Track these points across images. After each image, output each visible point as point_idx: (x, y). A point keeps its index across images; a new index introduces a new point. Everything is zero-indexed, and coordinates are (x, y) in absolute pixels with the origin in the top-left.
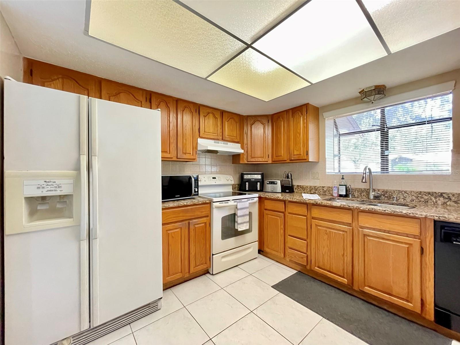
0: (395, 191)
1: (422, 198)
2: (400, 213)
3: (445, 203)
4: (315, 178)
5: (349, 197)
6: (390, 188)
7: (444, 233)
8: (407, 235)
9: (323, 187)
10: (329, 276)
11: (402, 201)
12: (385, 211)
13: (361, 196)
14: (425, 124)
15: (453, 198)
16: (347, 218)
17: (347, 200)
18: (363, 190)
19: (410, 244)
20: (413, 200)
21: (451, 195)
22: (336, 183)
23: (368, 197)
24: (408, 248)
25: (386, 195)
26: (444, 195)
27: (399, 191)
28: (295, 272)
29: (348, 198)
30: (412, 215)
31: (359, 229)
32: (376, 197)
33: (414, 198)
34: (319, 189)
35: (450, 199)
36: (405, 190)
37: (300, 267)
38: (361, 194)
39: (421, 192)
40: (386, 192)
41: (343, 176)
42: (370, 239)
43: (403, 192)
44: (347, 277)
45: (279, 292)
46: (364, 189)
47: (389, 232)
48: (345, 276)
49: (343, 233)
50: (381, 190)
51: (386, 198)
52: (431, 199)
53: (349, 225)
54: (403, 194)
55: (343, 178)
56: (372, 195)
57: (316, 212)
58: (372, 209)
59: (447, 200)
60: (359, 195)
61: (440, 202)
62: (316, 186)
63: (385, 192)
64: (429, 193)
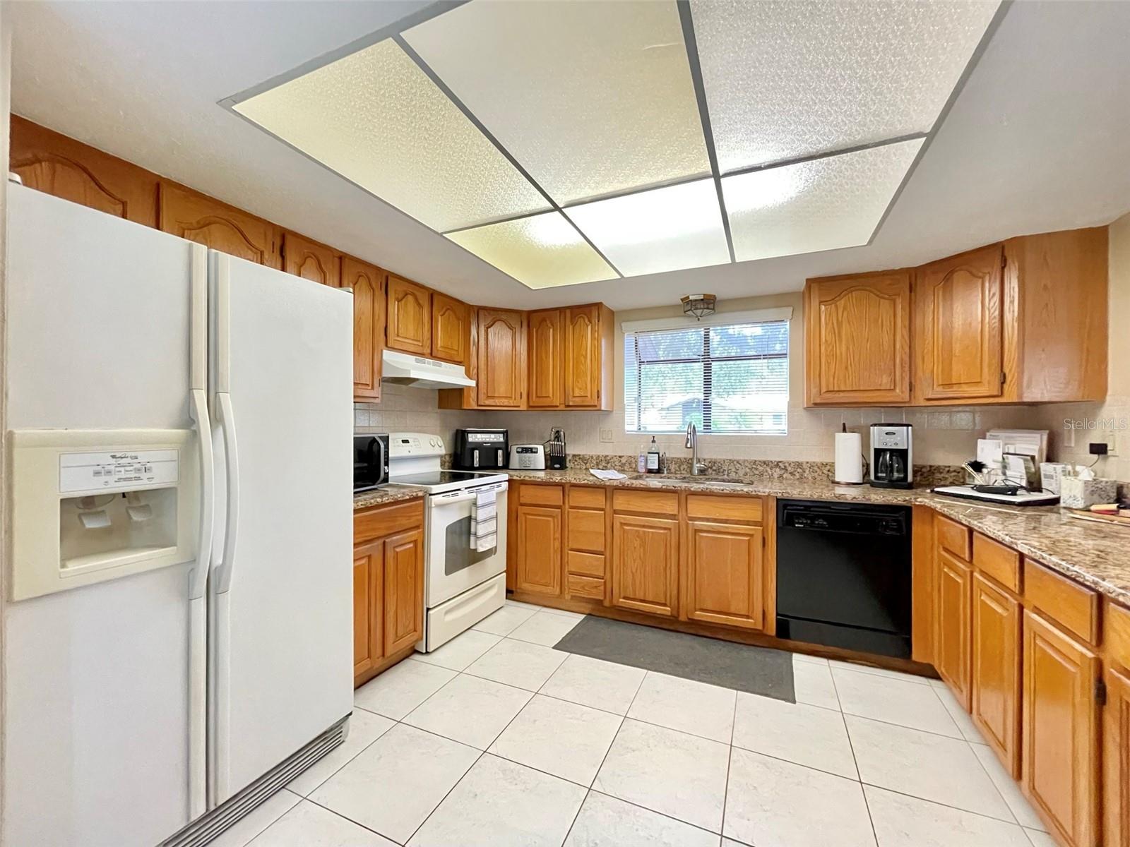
0: (726, 461)
1: (757, 469)
2: (740, 492)
3: (781, 476)
4: (607, 441)
5: (663, 473)
6: (719, 457)
7: (787, 513)
8: (748, 523)
9: (620, 457)
10: (641, 608)
11: (733, 475)
12: (722, 490)
13: (680, 470)
14: (760, 359)
15: (789, 469)
16: (670, 506)
17: (661, 478)
18: (683, 460)
19: (751, 536)
20: (747, 474)
21: (787, 465)
22: (642, 449)
23: (691, 471)
24: (749, 540)
25: (714, 468)
26: (780, 464)
27: (730, 460)
28: (583, 617)
29: (663, 475)
30: (754, 493)
31: (688, 523)
32: (702, 472)
33: (748, 470)
34: (612, 460)
35: (787, 470)
36: (737, 458)
37: (590, 606)
38: (679, 467)
39: (756, 461)
40: (715, 463)
41: (654, 437)
42: (702, 536)
43: (735, 462)
44: (671, 604)
45: (569, 654)
46: (685, 459)
47: (726, 521)
48: (668, 603)
49: (666, 531)
50: (708, 459)
51: (714, 472)
52: (767, 471)
53: (673, 517)
54: (734, 465)
55: (653, 441)
56: (697, 466)
57: (621, 502)
58: (707, 489)
59: (783, 471)
60: (677, 469)
61: (776, 475)
62: (608, 456)
63: (713, 462)
64: (764, 463)
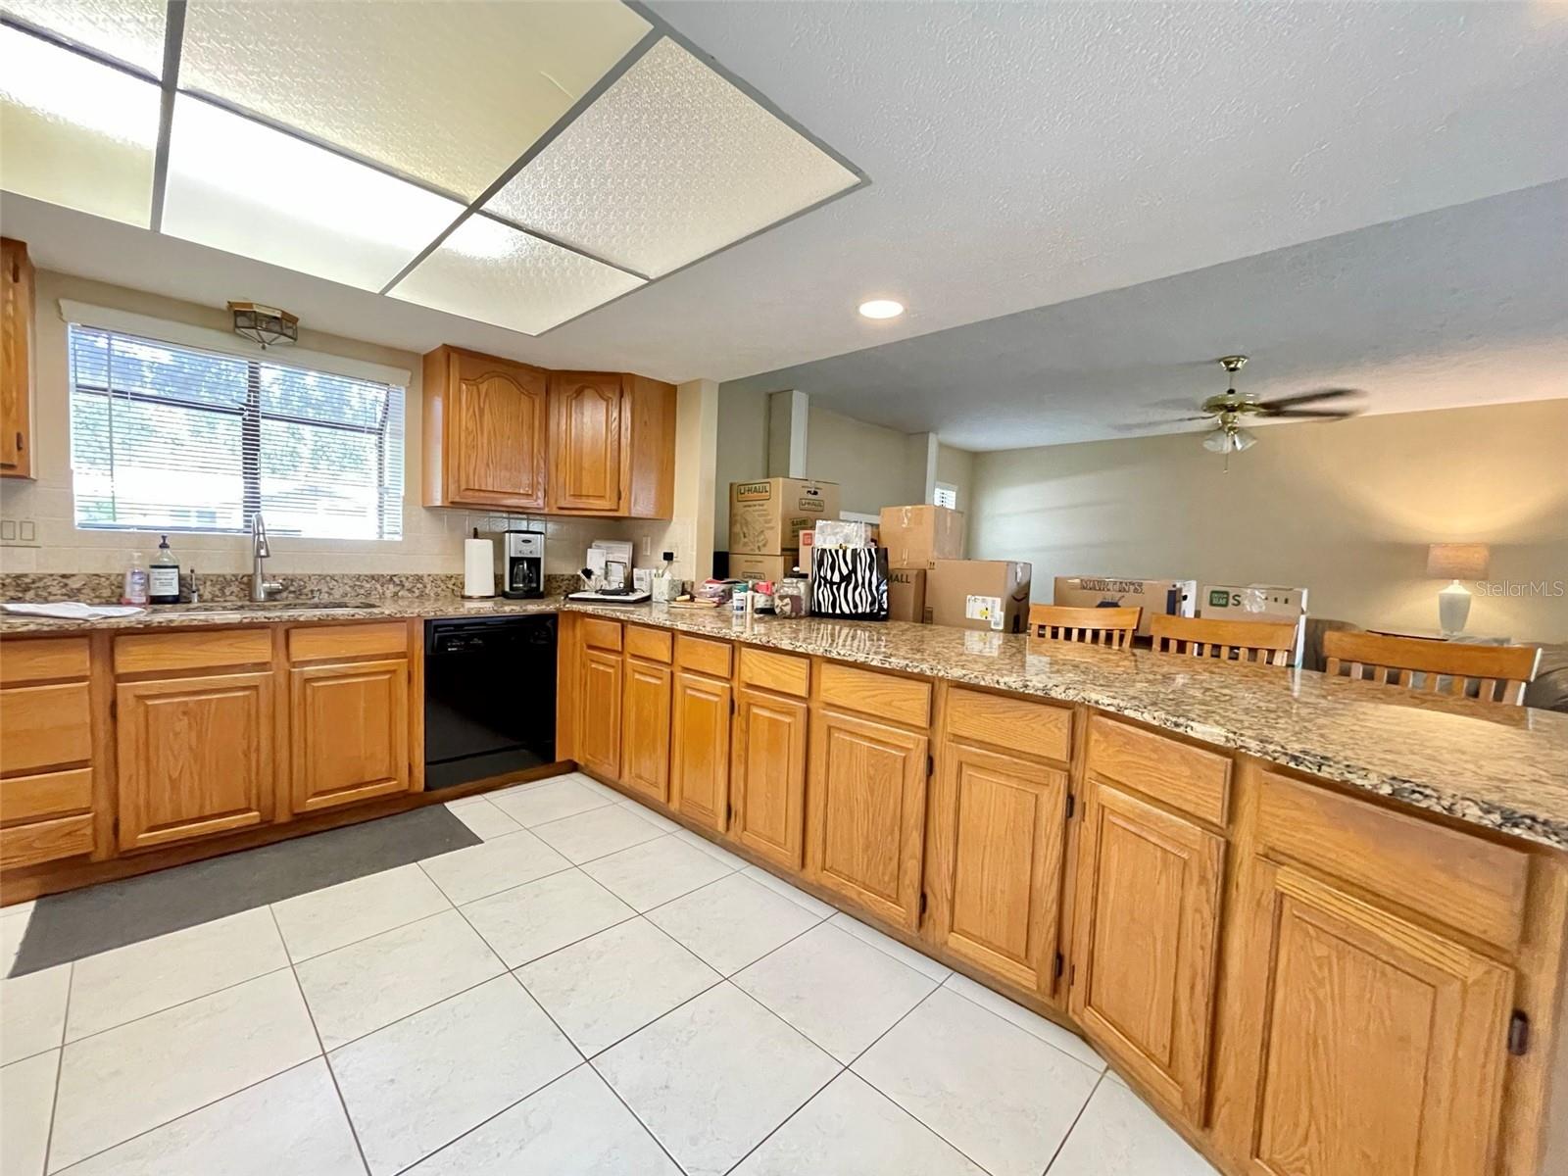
0: (313, 578)
1: (362, 587)
3: (396, 594)
4: (17, 542)
5: (190, 602)
6: (298, 572)
7: (439, 638)
8: (386, 657)
9: (64, 576)
11: (325, 598)
13: (224, 593)
15: (407, 585)
16: (260, 649)
18: (228, 578)
19: (393, 672)
20: (346, 594)
21: (404, 579)
23: (250, 595)
24: (390, 679)
25: (292, 589)
26: (395, 579)
27: (319, 576)
31: (290, 672)
32: (272, 595)
33: (349, 589)
34: (41, 584)
35: (403, 586)
36: (331, 573)
38: (222, 590)
39: (360, 576)
40: (292, 580)
41: (164, 538)
42: (318, 687)
43: (328, 578)
44: (258, 805)
45: (69, 964)
46: (233, 575)
48: (253, 806)
49: (247, 693)
50: (279, 576)
51: (292, 595)
52: (376, 589)
53: (261, 666)
54: (327, 582)
55: (164, 546)
56: (261, 589)
57: (131, 658)
59: (398, 588)
60: (217, 593)
61: (389, 594)
63: (289, 581)
64: (373, 577)
